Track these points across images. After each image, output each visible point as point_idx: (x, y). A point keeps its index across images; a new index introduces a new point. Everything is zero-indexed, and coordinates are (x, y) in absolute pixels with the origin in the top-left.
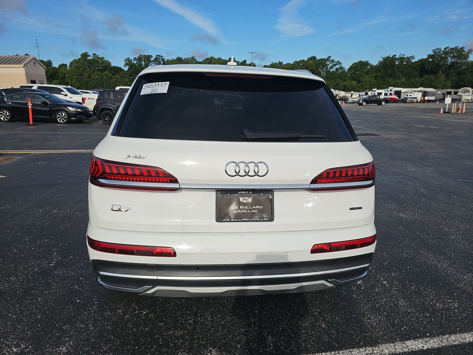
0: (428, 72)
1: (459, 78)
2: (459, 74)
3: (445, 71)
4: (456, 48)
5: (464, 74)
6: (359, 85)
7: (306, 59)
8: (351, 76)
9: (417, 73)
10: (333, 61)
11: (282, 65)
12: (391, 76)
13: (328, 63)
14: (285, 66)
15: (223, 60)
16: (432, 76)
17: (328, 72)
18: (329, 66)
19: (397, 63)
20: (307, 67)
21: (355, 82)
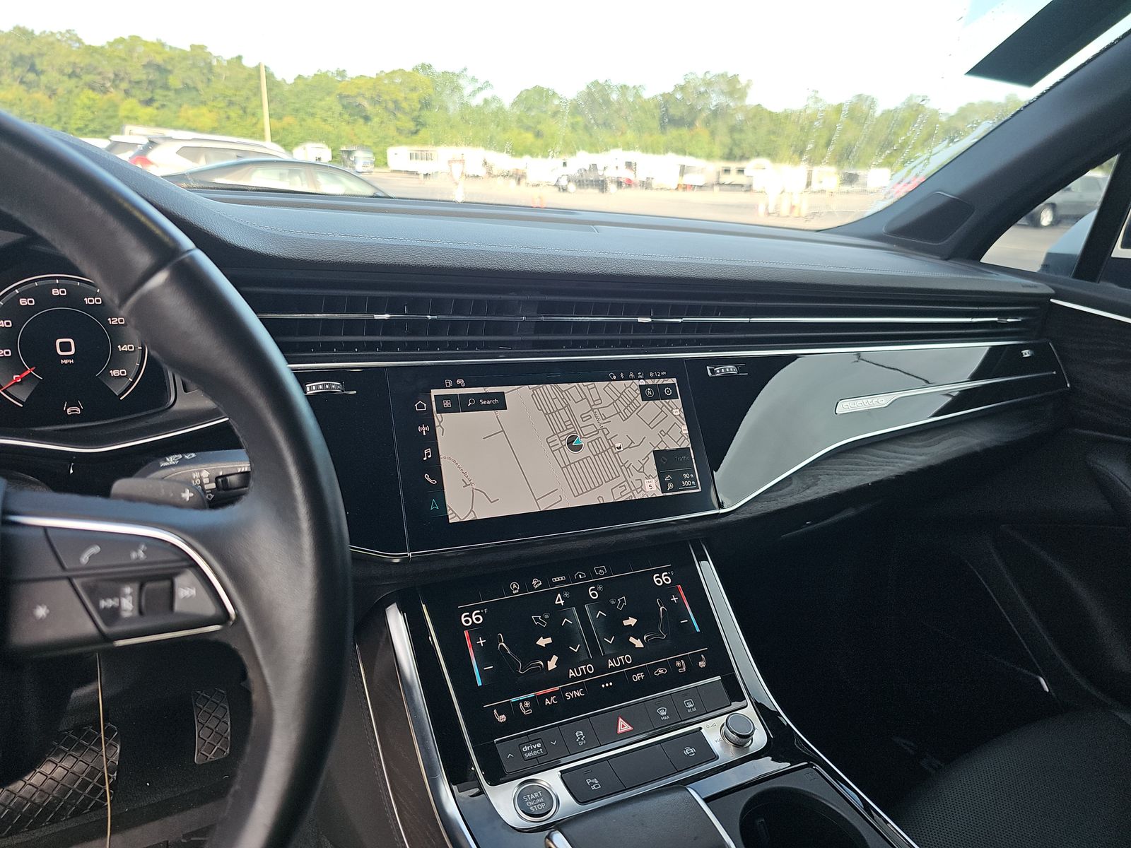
0: (677, 122)
1: (734, 140)
2: (733, 130)
3: (707, 122)
4: (724, 75)
5: (741, 131)
6: (540, 142)
7: (409, 69)
8: (519, 120)
9: (655, 124)
10: (474, 79)
11: (347, 79)
12: (606, 125)
13: (462, 82)
14: (356, 81)
15: (170, 47)
16: (684, 131)
17: (465, 105)
18: (466, 92)
19: (614, 97)
20: (414, 89)
21: (529, 136)
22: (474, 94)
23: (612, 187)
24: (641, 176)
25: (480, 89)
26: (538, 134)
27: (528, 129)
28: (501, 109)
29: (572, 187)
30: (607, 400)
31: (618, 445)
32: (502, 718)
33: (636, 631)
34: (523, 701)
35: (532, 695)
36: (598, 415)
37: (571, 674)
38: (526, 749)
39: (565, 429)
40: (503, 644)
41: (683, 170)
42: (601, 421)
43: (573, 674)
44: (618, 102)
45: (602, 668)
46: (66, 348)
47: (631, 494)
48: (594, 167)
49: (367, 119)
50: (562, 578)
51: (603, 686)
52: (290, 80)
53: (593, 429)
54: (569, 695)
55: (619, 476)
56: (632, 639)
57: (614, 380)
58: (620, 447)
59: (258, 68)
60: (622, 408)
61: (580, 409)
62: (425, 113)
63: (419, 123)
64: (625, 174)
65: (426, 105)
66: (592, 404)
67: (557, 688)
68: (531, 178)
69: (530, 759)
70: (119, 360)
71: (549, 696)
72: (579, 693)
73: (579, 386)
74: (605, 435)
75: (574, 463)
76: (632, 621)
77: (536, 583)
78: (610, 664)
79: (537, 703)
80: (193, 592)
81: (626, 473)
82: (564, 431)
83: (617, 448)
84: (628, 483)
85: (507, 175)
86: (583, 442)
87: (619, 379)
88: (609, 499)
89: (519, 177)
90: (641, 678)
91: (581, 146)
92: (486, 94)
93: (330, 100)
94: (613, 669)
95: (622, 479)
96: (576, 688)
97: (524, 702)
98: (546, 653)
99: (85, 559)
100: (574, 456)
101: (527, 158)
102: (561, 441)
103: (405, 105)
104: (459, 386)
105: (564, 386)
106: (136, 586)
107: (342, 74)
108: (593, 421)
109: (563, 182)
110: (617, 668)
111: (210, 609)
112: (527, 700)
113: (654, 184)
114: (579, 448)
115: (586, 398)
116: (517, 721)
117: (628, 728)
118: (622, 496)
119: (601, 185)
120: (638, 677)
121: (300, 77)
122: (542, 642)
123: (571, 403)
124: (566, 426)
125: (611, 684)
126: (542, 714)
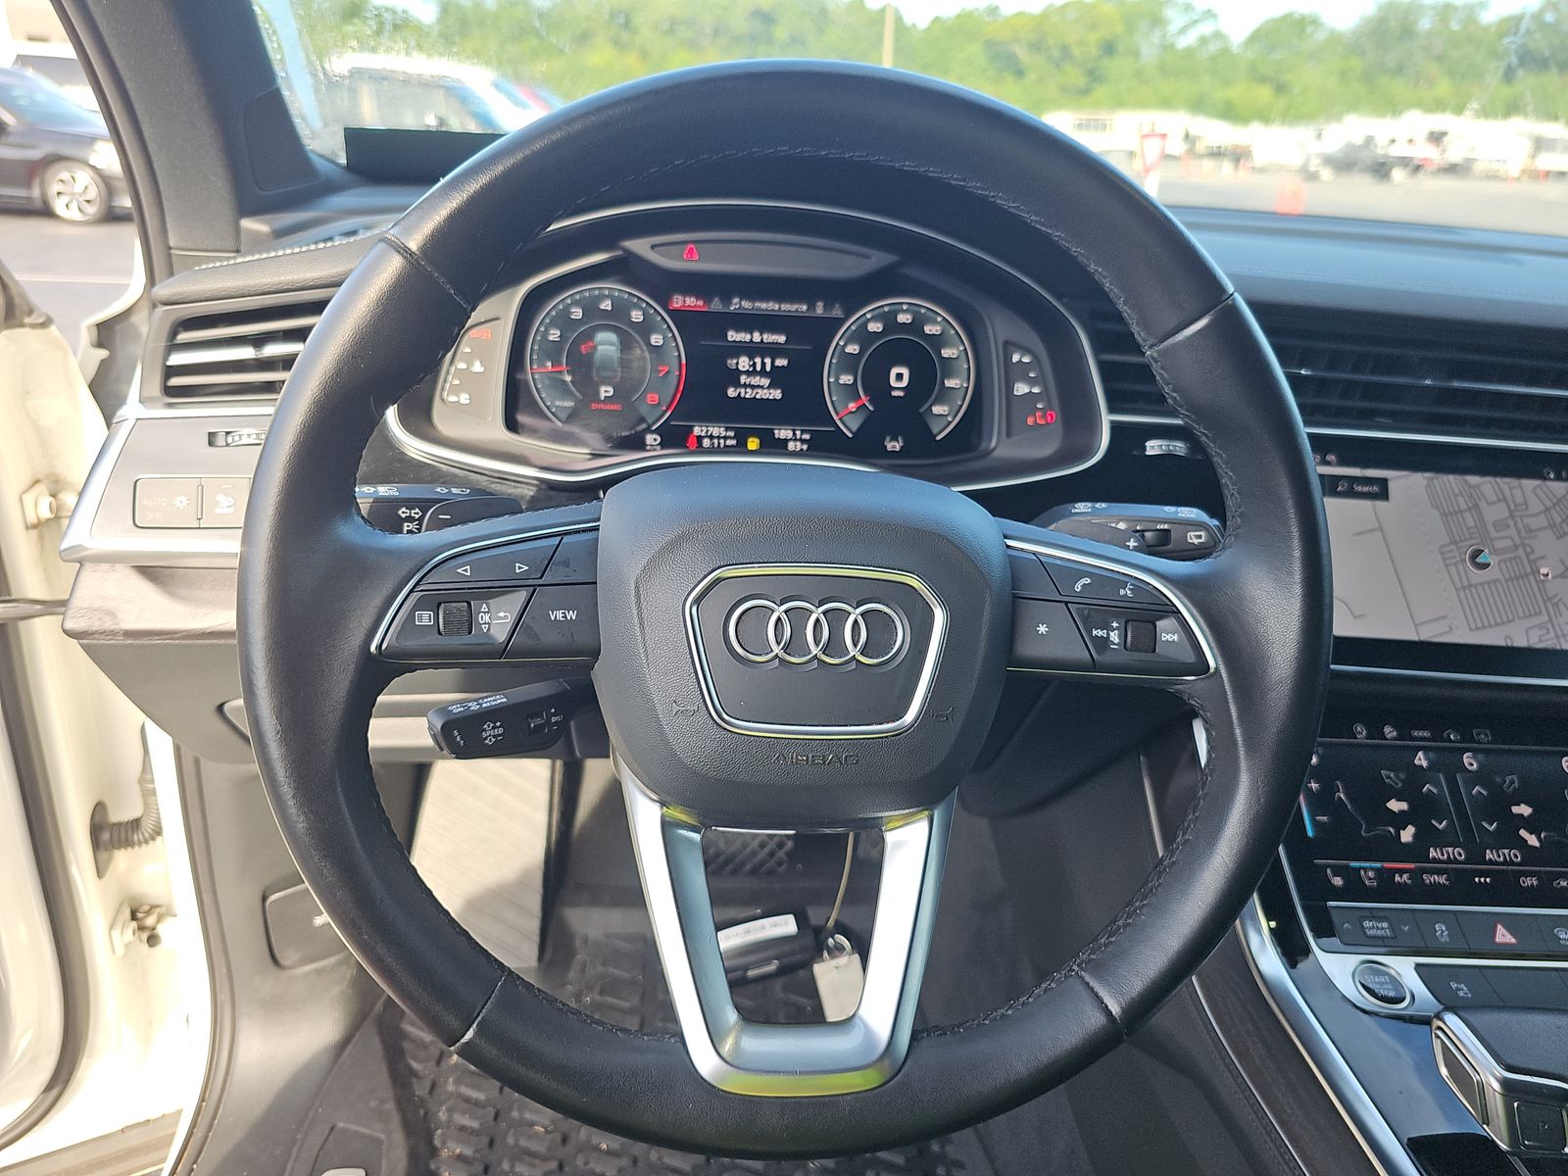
6: (1282, 101)
8: (1253, 68)
9: (1495, 69)
10: (1189, 7)
11: (999, 19)
12: (1399, 71)
13: (1168, 12)
14: (1012, 21)
17: (1168, 48)
18: (1173, 28)
19: (1425, 24)
20: (1094, 27)
21: (1264, 93)
22: (1183, 30)
23: (1398, 174)
24: (1454, 154)
25: (1195, 22)
26: (1281, 89)
27: (1262, 79)
28: (1225, 52)
29: (1326, 174)
30: (1536, 506)
31: (1544, 571)
32: (1338, 881)
33: (1531, 825)
34: (1365, 869)
35: (1378, 865)
36: (1520, 525)
37: (1432, 853)
38: (1367, 924)
39: (1468, 537)
40: (1342, 796)
41: (1540, 144)
42: (1524, 534)
43: (1435, 854)
44: (1430, 34)
45: (1474, 856)
46: (899, 378)
47: (1555, 641)
48: (1369, 141)
49: (1019, 73)
50: (1426, 734)
51: (1477, 880)
52: (923, 24)
53: (1509, 543)
54: (1428, 879)
55: (1541, 612)
56: (1523, 833)
57: (1550, 479)
58: (1547, 575)
59: (883, 11)
60: (1558, 520)
61: (1494, 513)
62: (1106, 62)
63: (1094, 76)
64: (1423, 151)
65: (1109, 48)
66: (1513, 507)
67: (1412, 866)
68: (1259, 159)
69: (1371, 937)
70: (944, 395)
71: (1401, 872)
72: (1442, 880)
73: (1497, 483)
74: (1527, 555)
75: (1476, 586)
76: (1525, 810)
77: (1389, 732)
78: (1489, 855)
79: (1385, 876)
80: (1176, 638)
81: (1552, 612)
82: (1466, 540)
83: (1544, 575)
84: (1553, 625)
85: (1217, 154)
86: (1493, 561)
87: (1558, 478)
88: (1520, 642)
89: (1238, 156)
90: (1532, 885)
91: (1355, 106)
92: (1206, 28)
93: (975, 50)
94: (1491, 862)
95: (1544, 618)
96: (1440, 872)
97: (1368, 870)
98: (1400, 821)
99: (1078, 587)
100: (1478, 576)
101: (1256, 126)
102: (1460, 554)
103: (1076, 52)
104: (1328, 463)
105: (1474, 479)
106: (1123, 621)
107: (993, 11)
108: (1512, 532)
109: (1314, 165)
110: (1497, 863)
111: (1190, 657)
112: (1372, 869)
113: (1479, 167)
114: (1485, 566)
115: (1505, 499)
116: (1355, 889)
117: (1510, 939)
118: (1540, 641)
119: (1381, 169)
120: (1529, 882)
121: (937, 19)
122: (1396, 806)
123: (1483, 504)
124: (1470, 534)
125: (1488, 880)
126: (1387, 890)
